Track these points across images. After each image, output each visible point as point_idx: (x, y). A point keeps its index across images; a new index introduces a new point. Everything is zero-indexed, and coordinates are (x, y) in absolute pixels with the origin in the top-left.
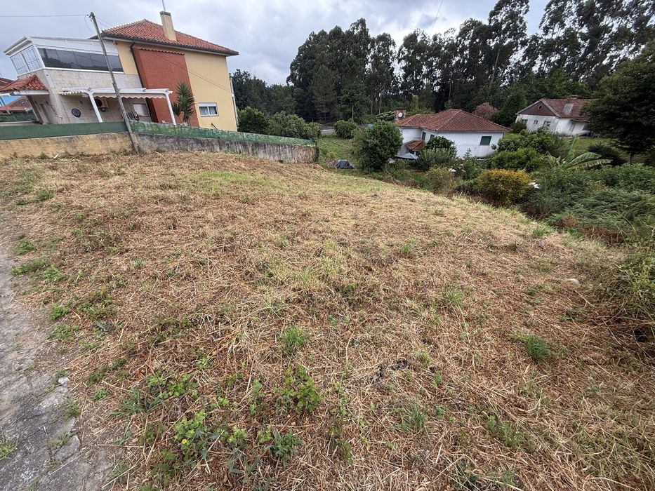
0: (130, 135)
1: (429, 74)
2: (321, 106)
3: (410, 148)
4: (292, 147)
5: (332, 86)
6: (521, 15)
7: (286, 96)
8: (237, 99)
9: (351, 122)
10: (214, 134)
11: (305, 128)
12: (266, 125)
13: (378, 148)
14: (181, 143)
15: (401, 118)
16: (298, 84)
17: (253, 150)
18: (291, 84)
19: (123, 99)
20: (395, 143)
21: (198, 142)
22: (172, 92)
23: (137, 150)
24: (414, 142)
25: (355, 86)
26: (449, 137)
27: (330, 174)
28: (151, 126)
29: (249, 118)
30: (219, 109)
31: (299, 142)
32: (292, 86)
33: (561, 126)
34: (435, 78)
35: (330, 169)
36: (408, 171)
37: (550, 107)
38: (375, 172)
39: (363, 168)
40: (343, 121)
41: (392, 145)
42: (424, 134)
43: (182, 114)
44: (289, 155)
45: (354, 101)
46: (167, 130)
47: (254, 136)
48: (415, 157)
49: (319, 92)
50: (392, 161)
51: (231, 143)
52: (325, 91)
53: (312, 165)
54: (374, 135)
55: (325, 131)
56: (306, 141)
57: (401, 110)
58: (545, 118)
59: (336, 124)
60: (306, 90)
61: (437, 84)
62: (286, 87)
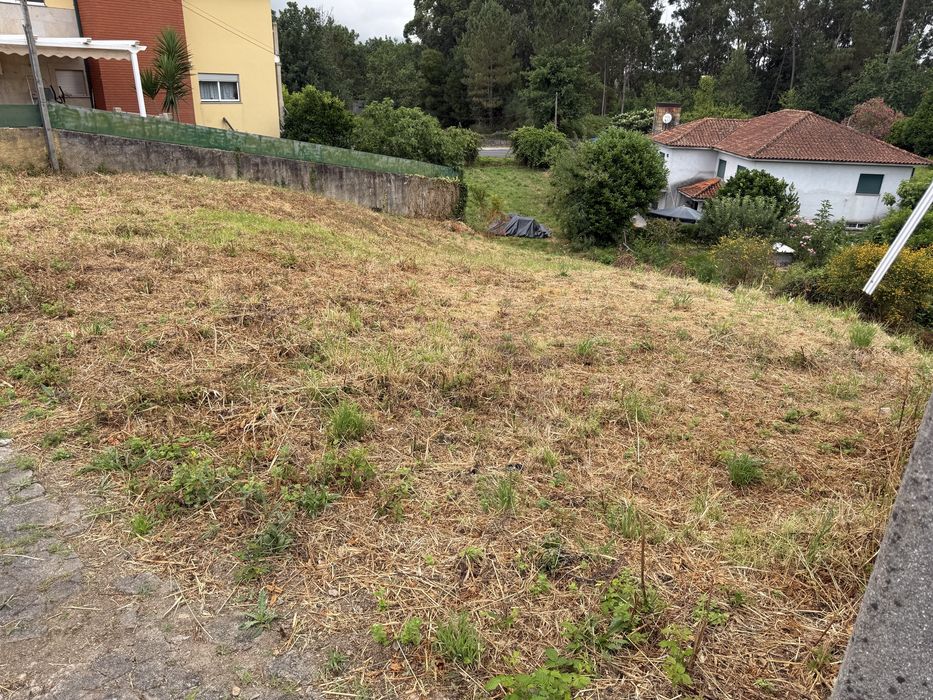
0: (45, 134)
1: (746, 30)
2: (482, 92)
3: (690, 193)
4: (404, 179)
5: (510, 49)
7: (402, 65)
8: (285, 69)
9: (551, 130)
10: (227, 141)
11: (436, 139)
12: (348, 127)
13: (606, 192)
14: (153, 156)
15: (669, 126)
16: (430, 41)
17: (312, 181)
18: (415, 39)
19: (41, 57)
20: (649, 182)
21: (190, 155)
22: (144, 48)
23: (57, 167)
24: (699, 180)
25: (566, 49)
26: (778, 173)
27: (488, 244)
28: (93, 117)
29: (309, 110)
30: (242, 89)
31: (422, 169)
32: (417, 45)
34: (759, 39)
35: (491, 235)
36: (680, 248)
38: (597, 244)
39: (569, 237)
40: (532, 128)
41: (640, 185)
42: (723, 163)
43: (162, 94)
44: (396, 197)
45: (561, 83)
46: (126, 126)
47: (318, 151)
48: (696, 215)
49: (478, 60)
50: (640, 222)
51: (265, 163)
52: (495, 59)
53: (449, 223)
54: (599, 160)
55: (486, 151)
56: (437, 167)
57: (669, 107)
59: (514, 134)
60: (448, 54)
61: (763, 52)
62: (401, 45)
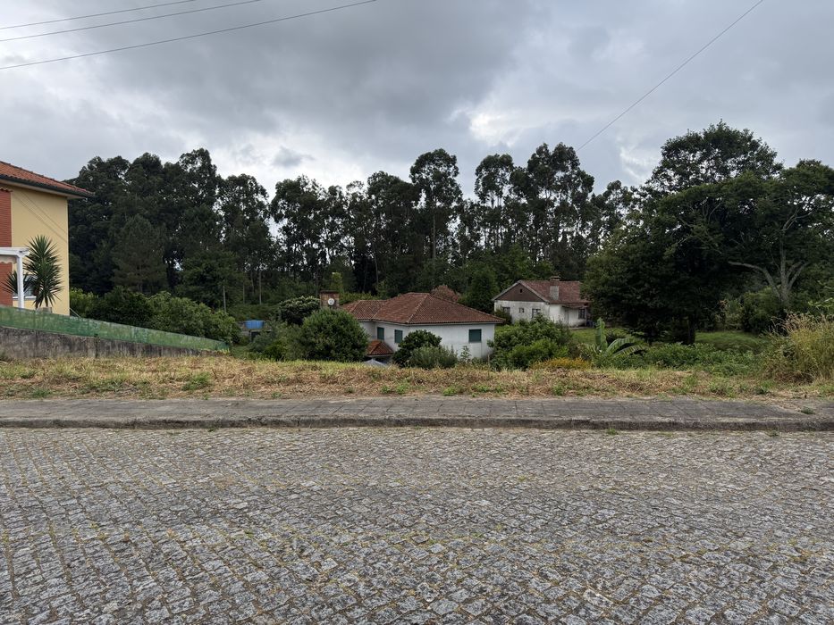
4: (198, 353)
6: (451, 177)
10: (88, 329)
13: (333, 353)
15: (333, 307)
20: (359, 343)
31: (207, 344)
33: (554, 314)
37: (533, 291)
41: (354, 346)
42: (381, 330)
46: (22, 319)
49: (128, 262)
51: (113, 346)
56: (216, 342)
57: (326, 293)
58: (532, 304)
